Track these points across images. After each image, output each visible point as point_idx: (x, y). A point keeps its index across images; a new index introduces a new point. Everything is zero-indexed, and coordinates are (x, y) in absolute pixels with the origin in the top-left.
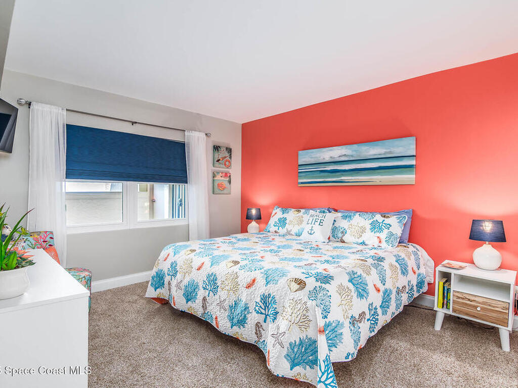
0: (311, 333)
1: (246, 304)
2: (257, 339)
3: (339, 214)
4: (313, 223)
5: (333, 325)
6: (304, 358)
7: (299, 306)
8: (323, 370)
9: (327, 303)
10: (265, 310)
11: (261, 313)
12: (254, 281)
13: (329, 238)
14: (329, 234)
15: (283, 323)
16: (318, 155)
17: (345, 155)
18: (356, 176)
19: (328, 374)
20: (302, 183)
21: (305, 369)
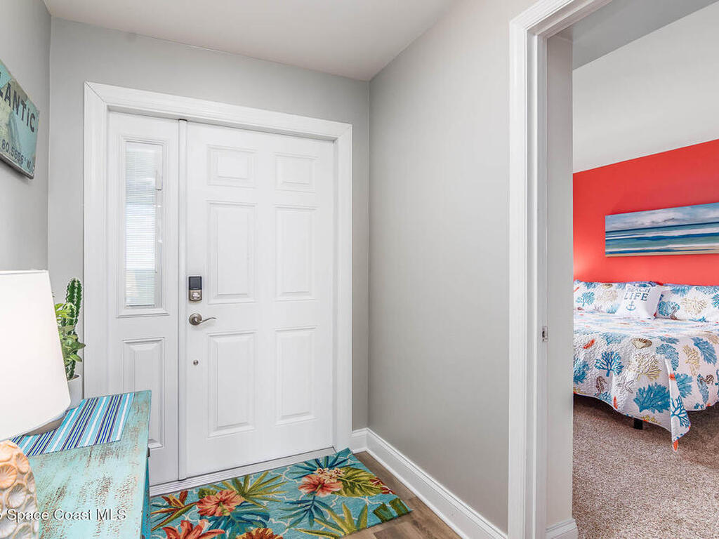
0: (660, 381)
1: (585, 362)
2: (597, 392)
3: (668, 288)
4: (633, 298)
5: (682, 377)
6: (652, 403)
7: (647, 359)
8: (676, 406)
9: (676, 358)
10: (607, 365)
11: (603, 368)
12: (593, 342)
13: (655, 315)
14: (655, 309)
15: (629, 375)
16: (634, 220)
17: (673, 219)
18: (691, 243)
19: (681, 410)
20: (611, 253)
21: (654, 413)
